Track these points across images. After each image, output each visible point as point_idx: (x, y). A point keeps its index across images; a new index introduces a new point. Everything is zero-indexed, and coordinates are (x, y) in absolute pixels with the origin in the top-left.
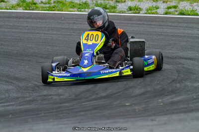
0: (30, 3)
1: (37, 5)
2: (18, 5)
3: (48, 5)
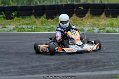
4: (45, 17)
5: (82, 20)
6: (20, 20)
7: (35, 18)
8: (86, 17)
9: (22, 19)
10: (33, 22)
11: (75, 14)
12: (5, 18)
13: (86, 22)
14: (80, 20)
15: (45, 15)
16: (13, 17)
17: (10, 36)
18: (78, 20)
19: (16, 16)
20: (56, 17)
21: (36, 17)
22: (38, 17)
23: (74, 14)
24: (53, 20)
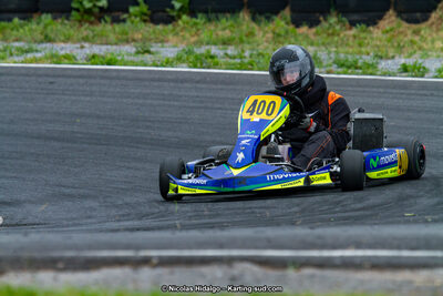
0: (201, 55)
1: (216, 60)
2: (179, 59)
3: (238, 61)
4: (289, 18)
5: (416, 33)
6: (199, 27)
7: (254, 19)
8: (433, 24)
9: (208, 24)
10: (247, 36)
11: (395, 10)
12: (146, 18)
13: (433, 42)
14: (409, 32)
15: (287, 13)
16: (175, 14)
17: (166, 84)
18: (401, 33)
19: (184, 13)
20: (325, 20)
21: (257, 16)
22: (263, 18)
23: (391, 12)
24: (314, 30)
